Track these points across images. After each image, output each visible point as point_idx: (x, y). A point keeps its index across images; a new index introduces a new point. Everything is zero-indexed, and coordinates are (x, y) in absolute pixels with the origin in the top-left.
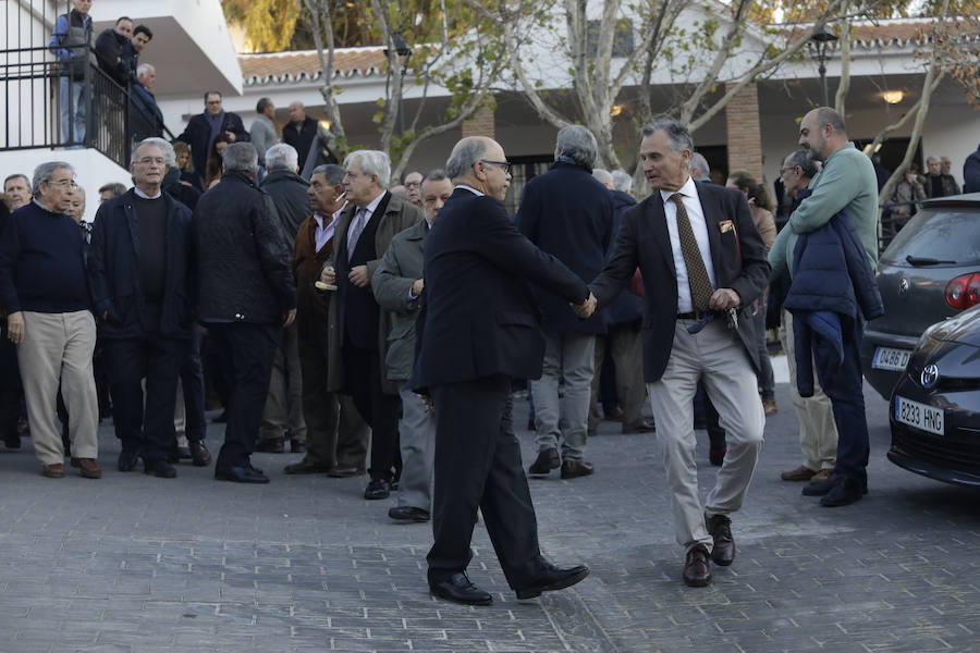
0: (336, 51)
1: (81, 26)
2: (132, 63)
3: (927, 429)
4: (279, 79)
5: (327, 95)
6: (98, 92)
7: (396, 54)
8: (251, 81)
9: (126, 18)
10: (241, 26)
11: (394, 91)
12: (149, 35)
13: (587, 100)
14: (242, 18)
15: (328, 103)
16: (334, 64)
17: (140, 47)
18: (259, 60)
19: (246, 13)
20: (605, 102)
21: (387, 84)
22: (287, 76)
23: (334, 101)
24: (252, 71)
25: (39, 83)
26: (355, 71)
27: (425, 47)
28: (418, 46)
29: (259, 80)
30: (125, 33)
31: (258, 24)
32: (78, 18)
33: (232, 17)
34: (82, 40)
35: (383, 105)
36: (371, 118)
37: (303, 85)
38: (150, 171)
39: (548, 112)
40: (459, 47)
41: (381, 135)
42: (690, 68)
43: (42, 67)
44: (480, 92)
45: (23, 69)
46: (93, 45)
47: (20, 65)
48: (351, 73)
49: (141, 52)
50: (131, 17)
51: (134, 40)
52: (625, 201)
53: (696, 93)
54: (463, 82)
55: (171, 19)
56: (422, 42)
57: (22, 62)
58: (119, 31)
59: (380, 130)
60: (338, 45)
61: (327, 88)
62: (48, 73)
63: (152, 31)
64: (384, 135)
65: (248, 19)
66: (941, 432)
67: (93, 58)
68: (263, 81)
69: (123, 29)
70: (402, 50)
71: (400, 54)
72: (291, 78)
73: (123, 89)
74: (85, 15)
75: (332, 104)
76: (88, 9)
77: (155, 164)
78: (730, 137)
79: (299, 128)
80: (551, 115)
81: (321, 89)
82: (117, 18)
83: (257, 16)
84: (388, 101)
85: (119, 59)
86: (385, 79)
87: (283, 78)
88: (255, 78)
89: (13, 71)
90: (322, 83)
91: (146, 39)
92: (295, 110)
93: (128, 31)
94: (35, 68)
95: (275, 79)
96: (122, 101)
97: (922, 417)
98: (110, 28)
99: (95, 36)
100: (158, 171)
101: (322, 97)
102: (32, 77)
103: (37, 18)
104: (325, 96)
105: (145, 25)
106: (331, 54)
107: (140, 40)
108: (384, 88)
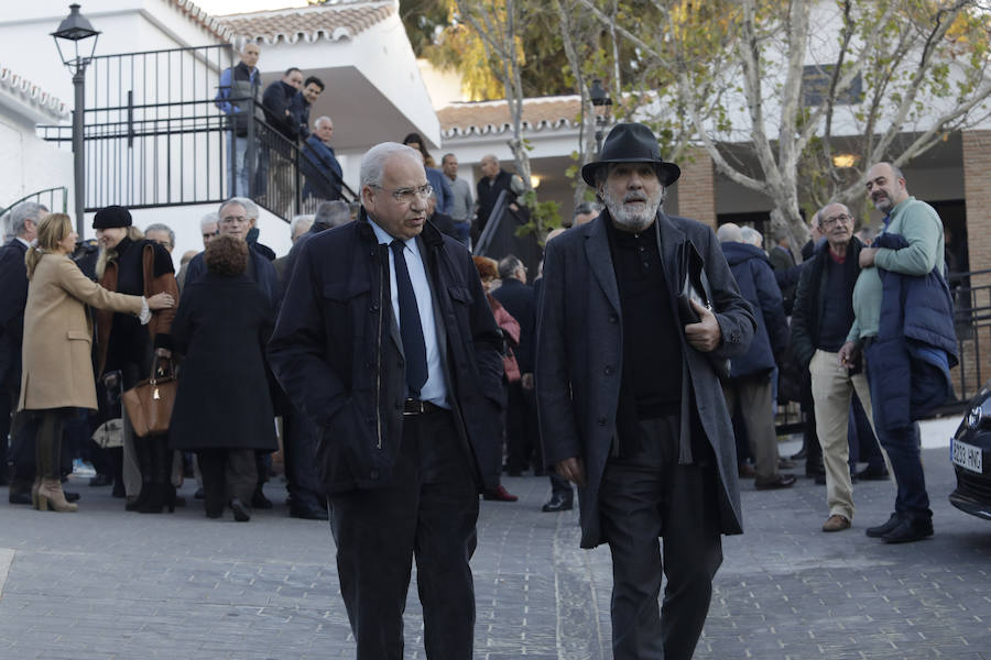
0: (526, 102)
1: (248, 80)
2: (302, 117)
3: (970, 468)
4: (482, 131)
5: (515, 147)
6: (266, 146)
7: (591, 104)
8: (451, 133)
9: (296, 69)
10: (458, 71)
11: (588, 144)
12: (321, 85)
13: (764, 151)
14: (458, 63)
15: (517, 157)
16: (523, 116)
17: (314, 98)
18: (471, 109)
19: (462, 57)
20: (789, 153)
21: (581, 137)
22: (490, 127)
23: (524, 154)
24: (456, 122)
25: (214, 136)
26: (563, 121)
27: (634, 96)
28: (626, 95)
29: (460, 132)
30: (296, 85)
31: (474, 70)
32: (243, 71)
33: (448, 62)
34: (248, 94)
35: (576, 158)
36: (564, 173)
37: (488, 138)
38: (232, 230)
39: (726, 165)
40: (671, 94)
41: (574, 190)
42: (919, 116)
43: (217, 120)
44: (680, 143)
45: (198, 122)
46: (260, 99)
47: (194, 118)
48: (558, 124)
49: (314, 104)
50: (300, 68)
51: (306, 92)
52: (753, 253)
53: (880, 144)
54: (662, 133)
55: (353, 69)
56: (630, 90)
57: (197, 115)
58: (288, 81)
59: (574, 185)
60: (526, 96)
61: (515, 141)
62: (224, 126)
63: (324, 82)
64: (577, 191)
65: (463, 65)
66: (980, 471)
67: (260, 114)
68: (464, 133)
69: (294, 80)
70: (598, 100)
71: (595, 104)
72: (494, 129)
73: (294, 143)
74: (252, 68)
75: (521, 157)
76: (254, 63)
77: (236, 223)
78: (967, 189)
79: (492, 183)
80: (729, 168)
81: (509, 143)
82: (285, 69)
83: (475, 61)
84: (581, 155)
85: (288, 113)
86: (578, 132)
87: (486, 129)
88: (455, 130)
89: (175, 125)
90: (509, 136)
91: (318, 89)
92: (485, 164)
93: (300, 82)
94: (211, 120)
95: (477, 130)
96: (292, 155)
97: (967, 457)
98: (278, 80)
99: (262, 89)
100: (239, 229)
101: (509, 150)
102: (208, 130)
103: (213, 69)
104: (513, 148)
105: (317, 76)
106: (519, 105)
107: (312, 90)
108: (577, 141)
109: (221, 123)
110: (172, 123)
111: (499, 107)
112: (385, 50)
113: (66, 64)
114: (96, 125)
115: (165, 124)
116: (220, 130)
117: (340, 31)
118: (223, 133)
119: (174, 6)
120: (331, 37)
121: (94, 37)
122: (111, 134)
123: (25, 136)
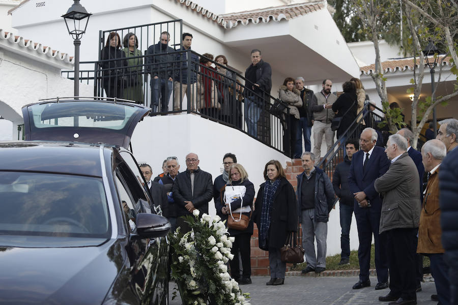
55: (289, 37)
111: (410, 60)
112: (316, 27)
113: (71, 33)
117: (281, 16)
119: (179, 4)
120: (276, 20)
121: (87, 18)
123: (51, 76)
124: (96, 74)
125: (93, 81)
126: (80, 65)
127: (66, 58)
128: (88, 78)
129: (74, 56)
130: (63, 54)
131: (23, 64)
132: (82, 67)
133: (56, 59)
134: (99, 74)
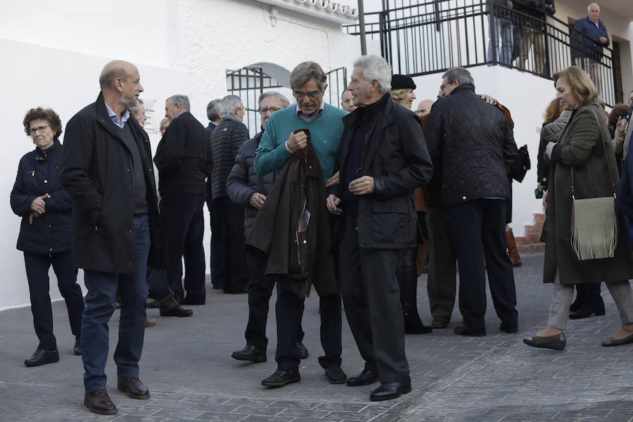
109: (481, 9)
110: (467, 10)
114: (419, 16)
115: (462, 11)
116: (482, 14)
118: (484, 15)
122: (429, 21)
123: (331, 34)
124: (381, 27)
125: (378, 35)
126: (365, 16)
127: (348, 12)
128: (372, 32)
129: (357, 8)
130: (344, 7)
131: (300, 22)
132: (367, 19)
133: (336, 13)
134: (385, 26)
